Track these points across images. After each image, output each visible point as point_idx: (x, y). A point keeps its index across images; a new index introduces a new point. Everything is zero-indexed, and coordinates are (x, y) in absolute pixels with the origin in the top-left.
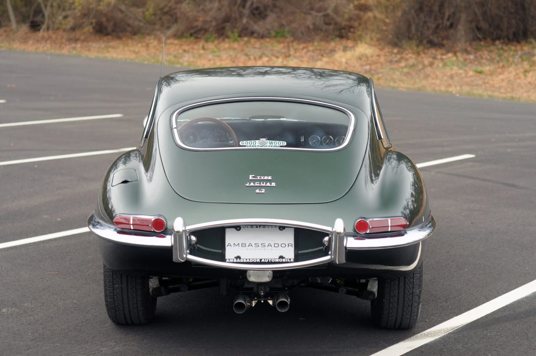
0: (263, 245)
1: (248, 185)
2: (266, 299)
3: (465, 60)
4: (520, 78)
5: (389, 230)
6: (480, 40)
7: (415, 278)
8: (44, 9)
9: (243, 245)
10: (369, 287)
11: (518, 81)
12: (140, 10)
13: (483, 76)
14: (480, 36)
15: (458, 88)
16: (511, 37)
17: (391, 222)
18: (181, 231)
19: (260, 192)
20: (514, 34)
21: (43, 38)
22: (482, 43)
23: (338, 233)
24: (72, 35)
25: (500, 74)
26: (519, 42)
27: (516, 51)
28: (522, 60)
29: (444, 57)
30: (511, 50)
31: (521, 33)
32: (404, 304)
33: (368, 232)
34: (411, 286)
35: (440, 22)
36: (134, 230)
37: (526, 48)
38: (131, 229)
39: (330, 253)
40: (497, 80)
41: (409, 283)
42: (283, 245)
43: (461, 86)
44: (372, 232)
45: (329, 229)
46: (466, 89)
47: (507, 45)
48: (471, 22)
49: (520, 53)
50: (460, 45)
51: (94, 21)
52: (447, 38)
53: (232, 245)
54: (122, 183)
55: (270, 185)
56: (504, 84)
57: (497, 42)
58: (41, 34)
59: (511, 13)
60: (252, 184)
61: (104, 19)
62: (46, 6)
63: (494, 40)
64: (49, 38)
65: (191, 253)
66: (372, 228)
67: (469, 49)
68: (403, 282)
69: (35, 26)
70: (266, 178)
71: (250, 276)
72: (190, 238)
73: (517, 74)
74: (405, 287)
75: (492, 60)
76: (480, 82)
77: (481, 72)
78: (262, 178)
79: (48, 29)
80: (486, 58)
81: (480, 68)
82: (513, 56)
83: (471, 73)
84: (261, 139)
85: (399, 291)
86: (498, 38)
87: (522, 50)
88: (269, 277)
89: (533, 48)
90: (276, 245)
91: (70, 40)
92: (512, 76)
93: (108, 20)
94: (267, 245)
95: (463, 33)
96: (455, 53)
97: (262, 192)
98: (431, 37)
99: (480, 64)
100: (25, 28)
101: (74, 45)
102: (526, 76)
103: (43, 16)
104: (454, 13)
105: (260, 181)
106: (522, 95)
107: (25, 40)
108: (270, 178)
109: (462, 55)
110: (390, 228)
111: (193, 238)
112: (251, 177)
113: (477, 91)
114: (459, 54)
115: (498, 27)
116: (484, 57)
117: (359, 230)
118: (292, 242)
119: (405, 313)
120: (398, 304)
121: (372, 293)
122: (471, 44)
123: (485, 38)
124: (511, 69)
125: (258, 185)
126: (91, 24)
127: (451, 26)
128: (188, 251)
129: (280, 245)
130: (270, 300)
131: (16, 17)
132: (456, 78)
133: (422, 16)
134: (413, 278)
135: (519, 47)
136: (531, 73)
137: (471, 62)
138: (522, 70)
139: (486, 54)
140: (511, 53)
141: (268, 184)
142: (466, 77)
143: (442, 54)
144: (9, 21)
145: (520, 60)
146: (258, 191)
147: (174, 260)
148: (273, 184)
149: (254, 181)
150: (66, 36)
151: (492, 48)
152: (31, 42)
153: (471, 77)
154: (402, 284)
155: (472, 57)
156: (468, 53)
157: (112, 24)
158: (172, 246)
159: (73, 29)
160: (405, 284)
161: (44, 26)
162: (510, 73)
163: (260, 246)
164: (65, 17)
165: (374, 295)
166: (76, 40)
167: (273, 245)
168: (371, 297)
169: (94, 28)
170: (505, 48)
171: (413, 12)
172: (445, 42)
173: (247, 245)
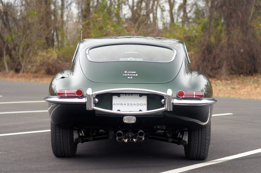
0: (131, 104)
1: (124, 75)
2: (132, 139)
3: (226, 83)
4: (253, 91)
5: (194, 97)
6: (233, 74)
7: (207, 131)
8: (22, 63)
9: (122, 104)
10: (184, 139)
11: (252, 92)
12: (68, 63)
13: (235, 90)
14: (233, 73)
15: (223, 95)
16: (248, 72)
17: (195, 93)
18: (91, 94)
19: (130, 78)
20: (250, 72)
21: (21, 76)
22: (234, 76)
23: (169, 96)
24: (36, 75)
25: (243, 89)
26: (252, 75)
27: (251, 79)
28: (254, 83)
29: (216, 82)
30: (248, 79)
31: (253, 71)
32: (201, 144)
33: (184, 97)
34: (205, 135)
35: (214, 65)
36: (67, 96)
37: (255, 78)
38: (65, 96)
39: (165, 106)
40: (242, 91)
41: (204, 133)
42: (141, 105)
43: (224, 94)
44: (186, 97)
45: (165, 94)
46: (227, 95)
47: (246, 76)
48: (229, 65)
49: (252, 80)
50: (223, 77)
51: (46, 68)
52: (217, 73)
53: (116, 104)
54: (61, 78)
55: (135, 75)
56: (246, 93)
57: (242, 76)
58: (20, 74)
59: (248, 61)
60: (126, 75)
61: (51, 67)
62: (23, 62)
63: (240, 74)
64: (24, 76)
65: (95, 106)
66: (186, 95)
67: (228, 78)
68: (201, 133)
69: (17, 71)
70: (133, 72)
71: (125, 120)
72: (95, 99)
73: (252, 89)
74: (202, 136)
75: (239, 83)
76: (234, 92)
77: (234, 88)
78: (131, 72)
79: (23, 72)
80: (236, 83)
81: (233, 87)
82: (249, 82)
83: (229, 89)
84: (130, 58)
85: (199, 137)
86: (242, 73)
87: (253, 78)
88: (134, 120)
89: (259, 78)
90: (138, 105)
91: (34, 77)
92: (249, 90)
93: (53, 68)
94: (133, 104)
95: (225, 71)
96: (221, 80)
97: (131, 78)
98: (209, 73)
99: (234, 85)
100: (12, 72)
101: (36, 79)
102: (256, 90)
103: (21, 66)
104: (220, 62)
105: (130, 74)
106: (254, 97)
107: (12, 77)
108: (135, 72)
109: (225, 81)
110: (194, 96)
111: (97, 100)
112: (125, 72)
113: (232, 96)
114: (223, 81)
115: (242, 68)
116: (235, 82)
117: (179, 96)
118: (146, 103)
119: (202, 149)
120: (198, 144)
121: (185, 141)
122: (229, 76)
123: (235, 74)
124: (249, 87)
125: (129, 75)
126: (45, 69)
127: (219, 68)
128: (94, 105)
129: (140, 105)
130: (134, 139)
131: (8, 67)
132: (222, 91)
133: (205, 63)
134: (206, 130)
135: (252, 78)
136: (258, 89)
137: (229, 84)
138: (254, 87)
139: (236, 81)
140: (249, 80)
141: (134, 75)
142: (227, 90)
143: (215, 81)
144: (5, 69)
145: (253, 83)
146: (129, 78)
147: (87, 109)
148: (137, 75)
149: (127, 74)
150: (32, 75)
151: (239, 78)
152: (15, 78)
153: (229, 90)
154: (200, 134)
155: (229, 82)
156: (227, 80)
157: (54, 69)
158: (86, 102)
159: (36, 72)
160: (202, 134)
161: (22, 71)
162: (248, 88)
163: (130, 104)
164: (32, 66)
165: (186, 142)
166: (37, 77)
167: (136, 105)
168: (185, 143)
169: (46, 71)
170: (246, 78)
171: (200, 61)
172: (216, 75)
173: (123, 104)
